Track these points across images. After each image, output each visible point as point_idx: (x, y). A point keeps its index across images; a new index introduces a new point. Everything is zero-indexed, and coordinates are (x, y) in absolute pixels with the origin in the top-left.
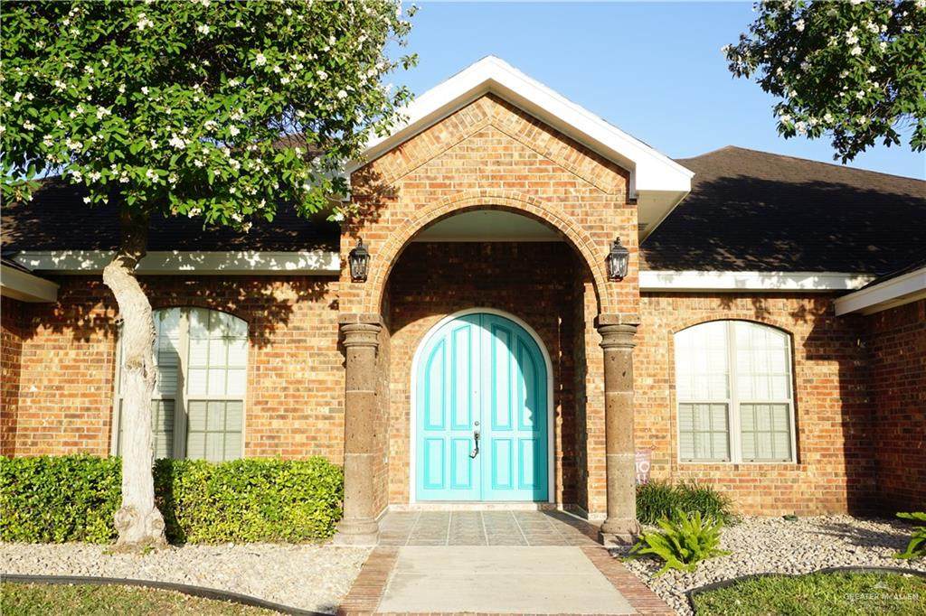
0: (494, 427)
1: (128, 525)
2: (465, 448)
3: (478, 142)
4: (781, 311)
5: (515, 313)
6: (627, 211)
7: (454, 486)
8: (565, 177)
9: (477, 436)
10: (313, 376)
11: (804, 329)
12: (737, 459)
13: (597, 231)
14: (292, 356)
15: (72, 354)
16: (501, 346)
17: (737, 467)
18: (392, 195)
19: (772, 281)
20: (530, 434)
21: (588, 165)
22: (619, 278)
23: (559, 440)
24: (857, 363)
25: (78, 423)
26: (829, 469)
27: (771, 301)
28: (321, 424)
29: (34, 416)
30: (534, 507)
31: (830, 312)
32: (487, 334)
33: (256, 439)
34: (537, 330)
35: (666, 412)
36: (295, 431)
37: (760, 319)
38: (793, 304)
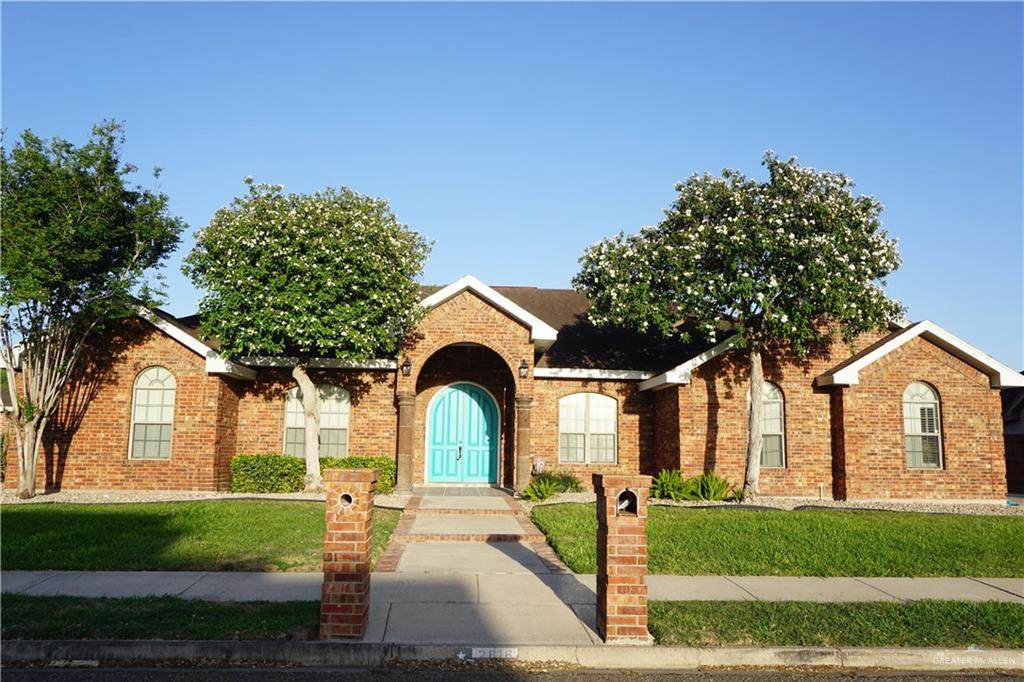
0: (470, 444)
1: (310, 482)
2: (453, 455)
3: (463, 312)
4: (612, 388)
5: (482, 384)
6: (530, 346)
7: (448, 474)
8: (502, 330)
9: (460, 449)
10: (381, 418)
11: (622, 398)
12: (588, 462)
13: (516, 356)
14: (372, 408)
15: (264, 406)
16: (475, 404)
17: (587, 465)
18: (422, 338)
19: (605, 374)
20: (488, 448)
21: (513, 324)
22: (525, 377)
23: (503, 452)
24: (648, 415)
25: (267, 439)
26: (632, 466)
27: (607, 384)
28: (385, 441)
29: (246, 435)
30: (489, 486)
31: (636, 389)
32: (467, 396)
33: (353, 447)
34: (493, 393)
35: (554, 438)
36: (372, 444)
37: (601, 392)
38: (618, 386)
